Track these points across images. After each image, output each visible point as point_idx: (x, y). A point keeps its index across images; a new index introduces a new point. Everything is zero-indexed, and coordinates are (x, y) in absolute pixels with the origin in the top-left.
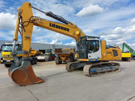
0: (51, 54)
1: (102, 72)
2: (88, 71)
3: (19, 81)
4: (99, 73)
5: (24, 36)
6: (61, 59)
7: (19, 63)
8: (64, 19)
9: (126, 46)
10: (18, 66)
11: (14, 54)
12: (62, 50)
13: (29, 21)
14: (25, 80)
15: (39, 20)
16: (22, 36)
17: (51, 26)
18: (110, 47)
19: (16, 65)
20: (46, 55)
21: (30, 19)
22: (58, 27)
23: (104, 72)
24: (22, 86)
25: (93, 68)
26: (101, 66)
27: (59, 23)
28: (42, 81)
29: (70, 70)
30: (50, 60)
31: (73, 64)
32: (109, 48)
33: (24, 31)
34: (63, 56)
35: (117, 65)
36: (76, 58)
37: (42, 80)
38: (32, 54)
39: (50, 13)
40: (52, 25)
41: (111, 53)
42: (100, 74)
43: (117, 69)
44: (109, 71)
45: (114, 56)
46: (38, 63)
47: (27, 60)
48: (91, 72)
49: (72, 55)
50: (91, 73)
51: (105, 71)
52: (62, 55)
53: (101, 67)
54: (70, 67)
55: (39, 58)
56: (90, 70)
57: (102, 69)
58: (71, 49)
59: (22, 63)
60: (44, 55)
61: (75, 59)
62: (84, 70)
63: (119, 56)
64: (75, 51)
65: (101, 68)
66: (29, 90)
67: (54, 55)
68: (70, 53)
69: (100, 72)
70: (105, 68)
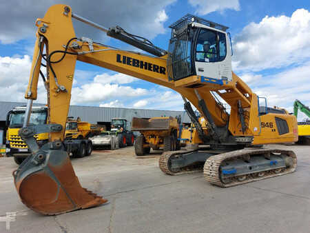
0: (125, 131)
1: (251, 174)
2: (215, 173)
3: (37, 204)
4: (245, 177)
5: (52, 87)
6: (148, 143)
7: (41, 157)
8: (151, 45)
9: (301, 109)
10: (36, 163)
11: (27, 133)
12: (150, 121)
13: (64, 50)
14: (56, 199)
15: (91, 48)
16: (49, 87)
17: (121, 62)
18: (269, 110)
19: (33, 160)
20: (113, 133)
21: (68, 43)
22: (136, 63)
23: (256, 175)
24: (48, 215)
25: (227, 164)
26: (249, 158)
27: (139, 54)
28: (99, 201)
29: (171, 171)
30: (121, 146)
31: (177, 154)
32: (265, 113)
33: (53, 76)
34: (153, 136)
35: (289, 156)
36: (184, 140)
37: (97, 199)
38: (80, 133)
39: (116, 30)
40: (122, 60)
41: (271, 125)
42: (246, 179)
43: (288, 167)
44: (269, 171)
45: (280, 134)
46: (93, 153)
47: (59, 148)
48: (224, 174)
49: (174, 133)
50: (223, 177)
51: (258, 173)
52: (151, 133)
53: (247, 162)
54: (170, 163)
55: (97, 140)
56: (220, 171)
57: (251, 168)
58: (171, 118)
59: (48, 156)
60: (107, 134)
61: (182, 142)
62: (206, 172)
63: (291, 132)
64: (180, 123)
65: (248, 165)
66: (62, 228)
67: (131, 133)
68: (168, 128)
69: (247, 175)
70: (258, 163)
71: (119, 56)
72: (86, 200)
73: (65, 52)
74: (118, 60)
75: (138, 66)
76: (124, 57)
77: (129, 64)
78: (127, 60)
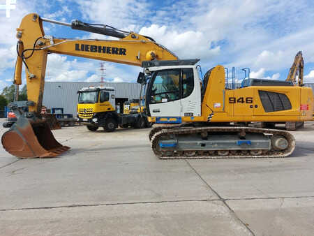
14: (22, 149)
17: (79, 50)
21: (35, 43)
22: (95, 49)
40: (80, 48)
41: (248, 101)
42: (197, 155)
50: (160, 150)
51: (217, 151)
57: (203, 145)
63: (295, 109)
65: (199, 142)
69: (198, 151)
70: (217, 141)
71: (77, 45)
72: (55, 149)
73: (34, 50)
74: (77, 49)
75: (96, 51)
76: (82, 45)
77: (87, 50)
78: (85, 47)
